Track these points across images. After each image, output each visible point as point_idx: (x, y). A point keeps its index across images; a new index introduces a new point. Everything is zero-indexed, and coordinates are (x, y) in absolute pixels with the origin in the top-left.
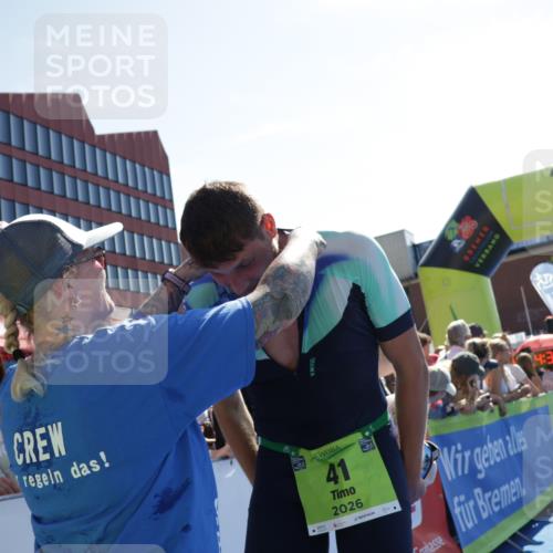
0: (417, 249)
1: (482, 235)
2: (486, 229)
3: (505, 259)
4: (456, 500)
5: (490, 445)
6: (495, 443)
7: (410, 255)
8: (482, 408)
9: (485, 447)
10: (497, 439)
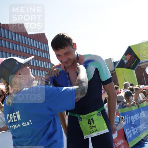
0: (115, 63)
1: (132, 59)
2: (133, 57)
3: (138, 65)
4: (126, 130)
5: (135, 115)
6: (137, 115)
7: (113, 65)
8: (133, 105)
9: (134, 116)
10: (137, 114)
